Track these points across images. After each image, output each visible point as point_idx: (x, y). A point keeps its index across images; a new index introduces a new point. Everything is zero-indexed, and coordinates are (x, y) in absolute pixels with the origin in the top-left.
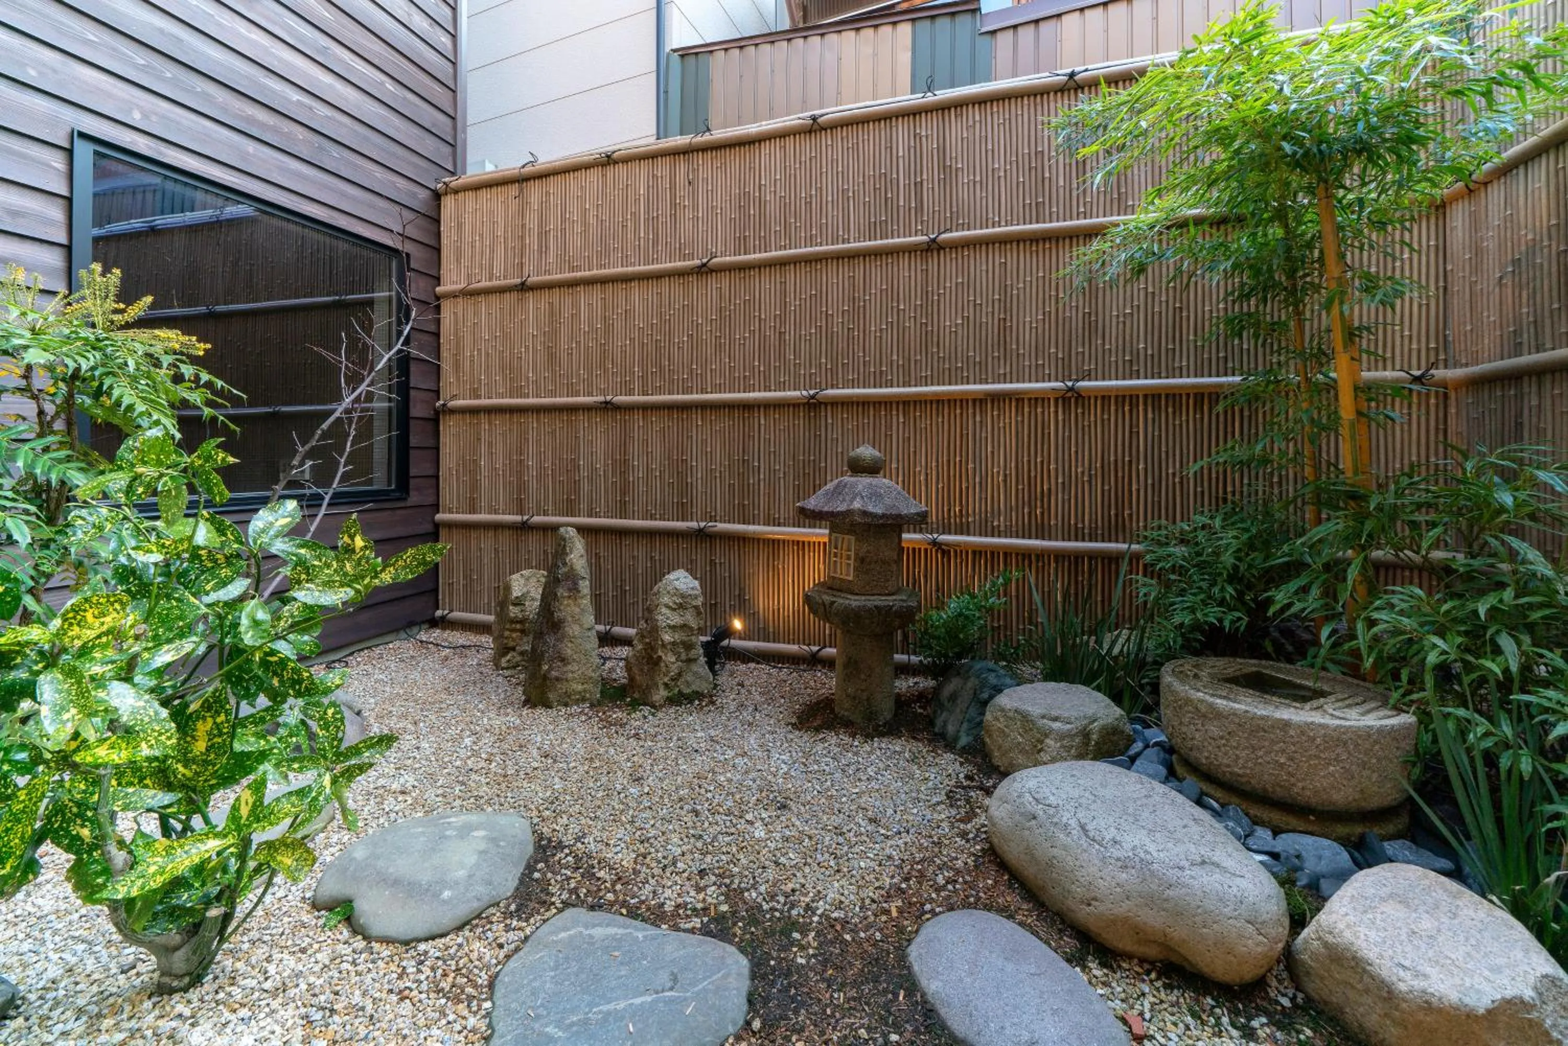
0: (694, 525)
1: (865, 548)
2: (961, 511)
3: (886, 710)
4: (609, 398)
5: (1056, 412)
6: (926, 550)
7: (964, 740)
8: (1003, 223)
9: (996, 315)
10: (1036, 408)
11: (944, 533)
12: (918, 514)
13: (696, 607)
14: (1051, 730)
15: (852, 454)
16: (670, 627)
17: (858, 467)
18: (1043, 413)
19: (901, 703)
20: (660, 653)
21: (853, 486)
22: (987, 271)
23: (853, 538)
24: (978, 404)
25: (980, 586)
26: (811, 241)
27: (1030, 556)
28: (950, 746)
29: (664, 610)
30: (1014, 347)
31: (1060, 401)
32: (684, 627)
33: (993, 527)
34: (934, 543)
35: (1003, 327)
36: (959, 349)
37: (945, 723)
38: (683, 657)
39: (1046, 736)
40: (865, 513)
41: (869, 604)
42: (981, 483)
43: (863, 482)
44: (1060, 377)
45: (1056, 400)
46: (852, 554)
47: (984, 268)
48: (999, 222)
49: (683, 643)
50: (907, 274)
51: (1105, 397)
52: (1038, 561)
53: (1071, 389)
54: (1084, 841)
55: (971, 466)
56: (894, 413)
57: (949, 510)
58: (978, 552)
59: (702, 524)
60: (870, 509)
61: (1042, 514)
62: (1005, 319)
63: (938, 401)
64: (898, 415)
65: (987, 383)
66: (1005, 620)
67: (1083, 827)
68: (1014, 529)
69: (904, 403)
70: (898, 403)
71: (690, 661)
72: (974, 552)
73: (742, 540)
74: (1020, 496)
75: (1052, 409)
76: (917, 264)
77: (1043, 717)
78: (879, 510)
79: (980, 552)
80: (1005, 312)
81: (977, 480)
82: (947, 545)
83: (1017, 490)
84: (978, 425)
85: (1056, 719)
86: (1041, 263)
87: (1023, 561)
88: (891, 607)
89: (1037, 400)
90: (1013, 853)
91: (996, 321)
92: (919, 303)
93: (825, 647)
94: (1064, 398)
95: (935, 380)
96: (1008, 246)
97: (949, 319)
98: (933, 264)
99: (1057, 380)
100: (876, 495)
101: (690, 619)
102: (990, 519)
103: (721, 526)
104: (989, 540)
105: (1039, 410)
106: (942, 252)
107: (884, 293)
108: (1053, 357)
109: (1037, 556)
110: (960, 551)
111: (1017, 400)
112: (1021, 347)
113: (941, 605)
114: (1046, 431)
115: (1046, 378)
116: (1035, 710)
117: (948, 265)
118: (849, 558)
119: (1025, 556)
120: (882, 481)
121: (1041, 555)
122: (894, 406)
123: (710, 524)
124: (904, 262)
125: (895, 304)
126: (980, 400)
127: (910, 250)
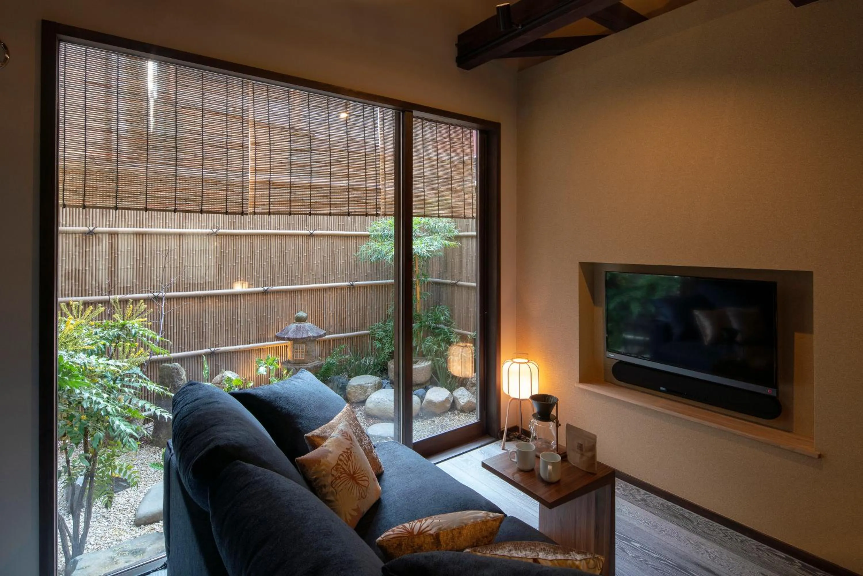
0: (208, 350)
5: (347, 292)
9: (330, 260)
10: (342, 291)
15: (296, 315)
18: (344, 292)
23: (304, 345)
26: (264, 227)
30: (335, 271)
33: (329, 332)
35: (333, 264)
36: (319, 271)
39: (368, 388)
45: (347, 288)
47: (327, 244)
48: (331, 229)
50: (301, 244)
51: (360, 287)
53: (352, 285)
59: (213, 349)
63: (312, 290)
65: (327, 283)
69: (300, 291)
72: (323, 341)
76: (305, 240)
80: (333, 259)
83: (336, 318)
84: (325, 297)
86: (343, 244)
89: (342, 288)
92: (305, 254)
94: (349, 287)
95: (311, 283)
97: (315, 261)
99: (348, 282)
102: (328, 329)
107: (293, 250)
108: (346, 274)
111: (336, 288)
112: (338, 271)
114: (344, 297)
115: (345, 281)
116: (363, 383)
117: (315, 243)
118: (303, 352)
122: (297, 292)
123: (216, 349)
124: (300, 239)
125: (297, 255)
126: (325, 289)
127: (303, 235)
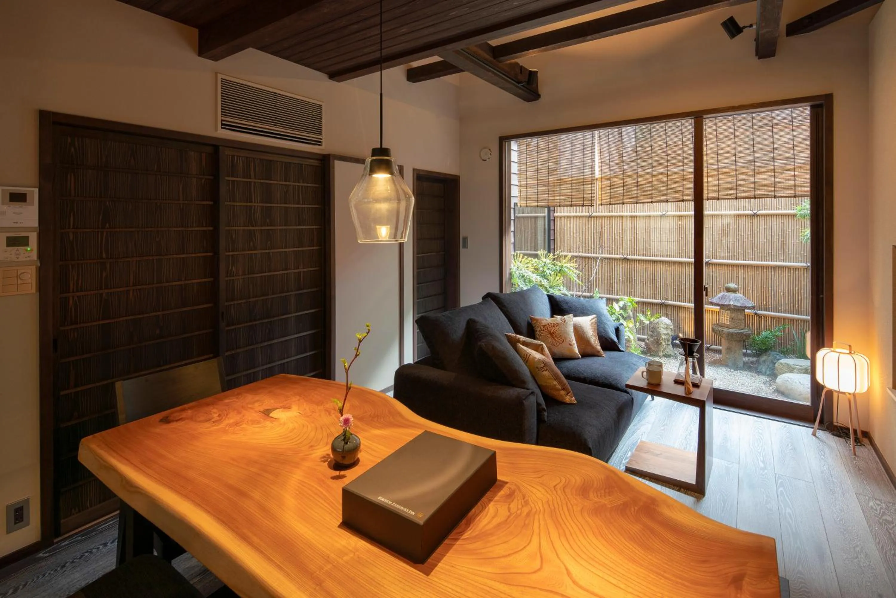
0: (659, 301)
1: (733, 315)
2: (766, 304)
3: (741, 365)
4: (625, 256)
6: (752, 315)
7: (768, 373)
8: (783, 209)
9: (780, 240)
10: (796, 272)
11: (759, 310)
12: (752, 306)
13: (671, 329)
14: (796, 368)
15: (726, 285)
16: (664, 334)
17: (729, 290)
18: (798, 273)
19: (744, 363)
20: (661, 341)
21: (729, 297)
22: (776, 225)
23: (729, 312)
24: (773, 268)
25: (774, 329)
27: (793, 320)
28: (764, 374)
29: (662, 329)
30: (787, 250)
31: (805, 270)
32: (668, 334)
33: (779, 310)
34: (756, 313)
35: (783, 244)
36: (766, 250)
37: (762, 368)
38: (667, 343)
40: (734, 306)
41: (735, 332)
42: (774, 295)
43: (732, 295)
44: (805, 262)
46: (729, 317)
47: (775, 223)
48: (781, 208)
49: (667, 339)
50: (744, 224)
52: (796, 322)
54: (800, 384)
55: (770, 289)
56: (740, 269)
57: (762, 303)
58: (773, 318)
59: (663, 301)
60: (736, 304)
61: (798, 306)
62: (783, 241)
64: (741, 270)
66: (784, 340)
67: (800, 382)
68: (787, 311)
69: (743, 266)
70: (741, 266)
71: (668, 345)
72: (771, 318)
73: (679, 307)
74: (790, 300)
75: (802, 272)
76: (749, 220)
77: (793, 365)
78: (739, 305)
79: (774, 318)
80: (784, 239)
81: (773, 293)
82: (761, 315)
83: (788, 298)
84: (773, 276)
85: (797, 366)
86: (798, 224)
87: (791, 321)
88: (743, 333)
89: (795, 269)
90: (782, 389)
91: (780, 242)
92: (749, 233)
93: (712, 345)
94: (806, 269)
96: (785, 217)
97: (761, 239)
98: (755, 220)
99: (804, 263)
100: (737, 300)
101: (669, 332)
102: (777, 307)
103: (671, 302)
104: (777, 314)
105: (797, 272)
106: (758, 217)
107: (735, 229)
108: (802, 255)
109: (796, 320)
110: (765, 316)
111: (788, 268)
112: (790, 251)
113: (758, 334)
114: (800, 279)
115: (800, 262)
117: (761, 223)
118: (727, 317)
119: (792, 320)
120: (738, 295)
121: (798, 320)
122: (739, 267)
123: (666, 301)
124: (743, 219)
125: (740, 233)
126: (774, 268)
127: (746, 216)
